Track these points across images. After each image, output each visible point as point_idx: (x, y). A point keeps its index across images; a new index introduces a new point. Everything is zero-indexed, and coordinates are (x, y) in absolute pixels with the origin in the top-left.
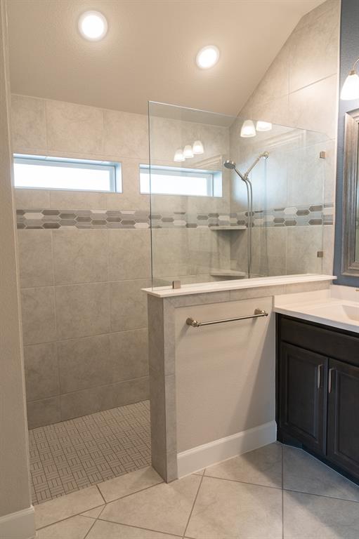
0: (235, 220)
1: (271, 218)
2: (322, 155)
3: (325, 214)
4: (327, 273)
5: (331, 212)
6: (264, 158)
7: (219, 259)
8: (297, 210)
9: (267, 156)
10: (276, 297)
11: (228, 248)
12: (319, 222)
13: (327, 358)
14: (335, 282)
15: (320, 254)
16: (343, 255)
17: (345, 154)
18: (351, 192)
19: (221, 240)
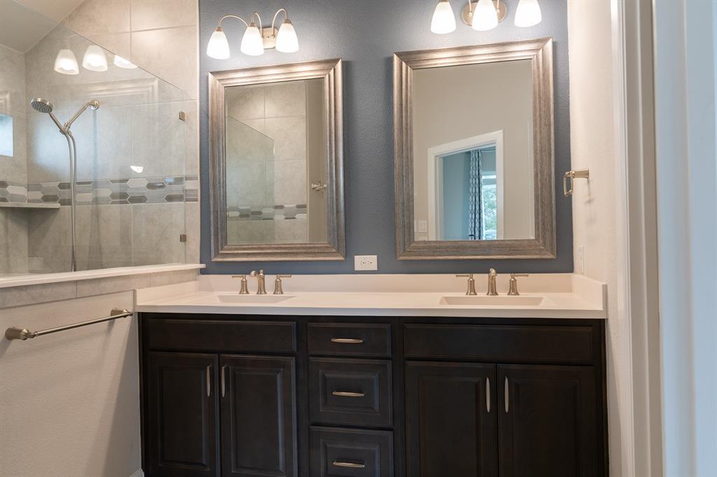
0: (39, 195)
1: (105, 193)
2: (182, 117)
3: (187, 188)
4: (193, 262)
5: (194, 185)
6: (92, 108)
7: (8, 255)
8: (148, 183)
9: (97, 107)
10: (138, 292)
11: (23, 238)
12: (180, 198)
13: (216, 355)
14: (203, 272)
15: (183, 238)
16: (212, 237)
17: (210, 119)
18: (219, 164)
19: (10, 224)
